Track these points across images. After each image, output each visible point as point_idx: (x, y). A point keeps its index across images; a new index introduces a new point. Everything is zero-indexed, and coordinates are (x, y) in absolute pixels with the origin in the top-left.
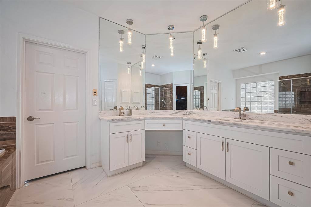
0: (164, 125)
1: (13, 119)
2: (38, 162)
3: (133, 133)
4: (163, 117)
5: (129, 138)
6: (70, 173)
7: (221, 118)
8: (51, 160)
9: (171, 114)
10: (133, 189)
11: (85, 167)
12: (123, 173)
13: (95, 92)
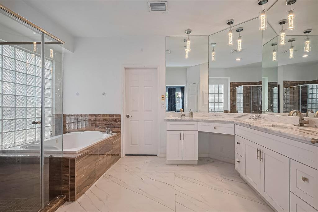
0: (215, 128)
1: (120, 116)
2: (132, 144)
3: (186, 132)
4: (214, 120)
5: (182, 137)
6: (147, 156)
7: (275, 124)
8: (137, 145)
9: (235, 118)
10: (176, 176)
11: (157, 155)
12: (178, 165)
13: (163, 98)
